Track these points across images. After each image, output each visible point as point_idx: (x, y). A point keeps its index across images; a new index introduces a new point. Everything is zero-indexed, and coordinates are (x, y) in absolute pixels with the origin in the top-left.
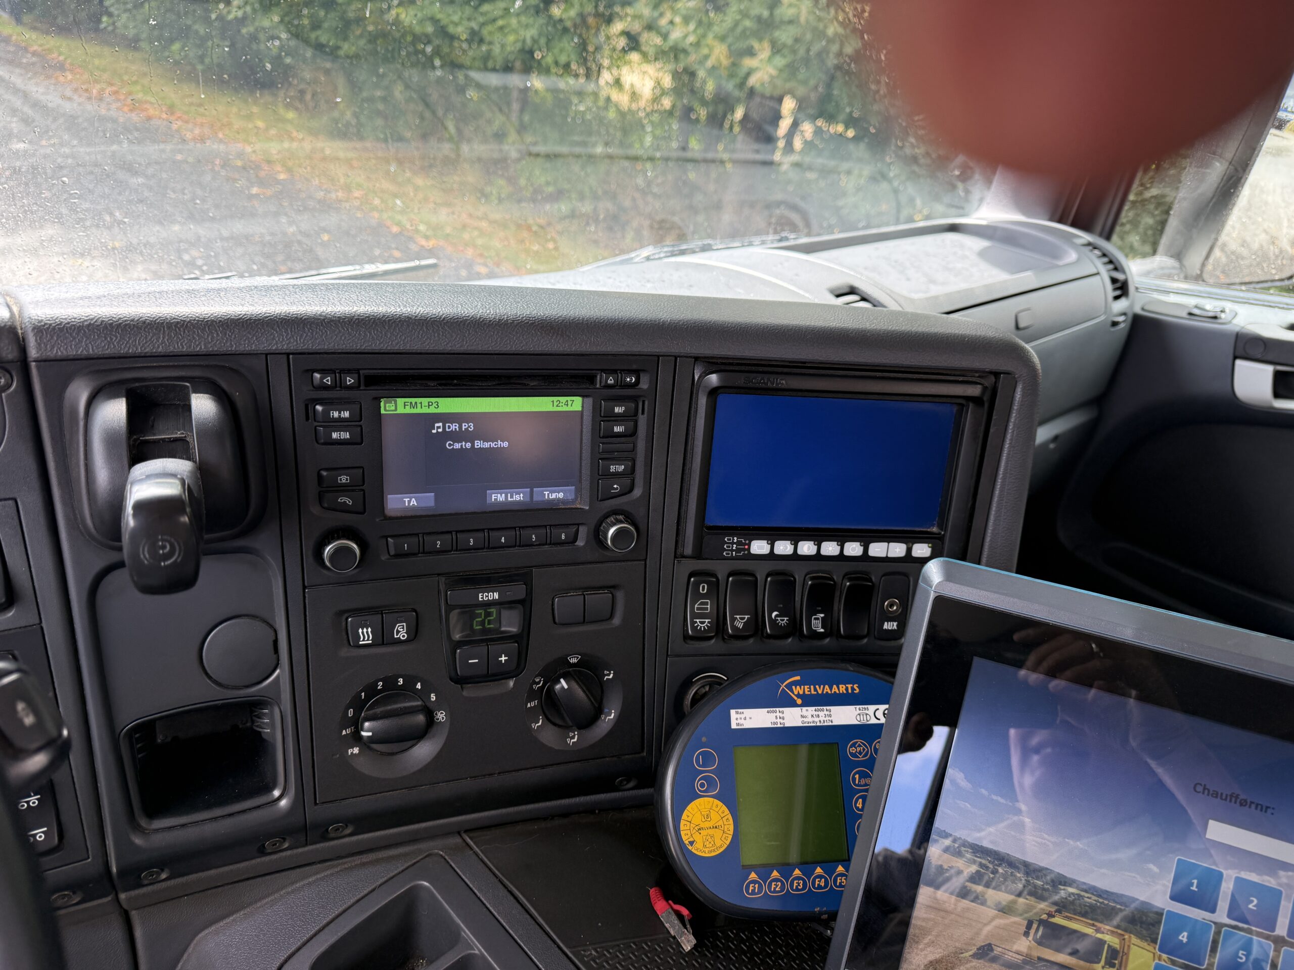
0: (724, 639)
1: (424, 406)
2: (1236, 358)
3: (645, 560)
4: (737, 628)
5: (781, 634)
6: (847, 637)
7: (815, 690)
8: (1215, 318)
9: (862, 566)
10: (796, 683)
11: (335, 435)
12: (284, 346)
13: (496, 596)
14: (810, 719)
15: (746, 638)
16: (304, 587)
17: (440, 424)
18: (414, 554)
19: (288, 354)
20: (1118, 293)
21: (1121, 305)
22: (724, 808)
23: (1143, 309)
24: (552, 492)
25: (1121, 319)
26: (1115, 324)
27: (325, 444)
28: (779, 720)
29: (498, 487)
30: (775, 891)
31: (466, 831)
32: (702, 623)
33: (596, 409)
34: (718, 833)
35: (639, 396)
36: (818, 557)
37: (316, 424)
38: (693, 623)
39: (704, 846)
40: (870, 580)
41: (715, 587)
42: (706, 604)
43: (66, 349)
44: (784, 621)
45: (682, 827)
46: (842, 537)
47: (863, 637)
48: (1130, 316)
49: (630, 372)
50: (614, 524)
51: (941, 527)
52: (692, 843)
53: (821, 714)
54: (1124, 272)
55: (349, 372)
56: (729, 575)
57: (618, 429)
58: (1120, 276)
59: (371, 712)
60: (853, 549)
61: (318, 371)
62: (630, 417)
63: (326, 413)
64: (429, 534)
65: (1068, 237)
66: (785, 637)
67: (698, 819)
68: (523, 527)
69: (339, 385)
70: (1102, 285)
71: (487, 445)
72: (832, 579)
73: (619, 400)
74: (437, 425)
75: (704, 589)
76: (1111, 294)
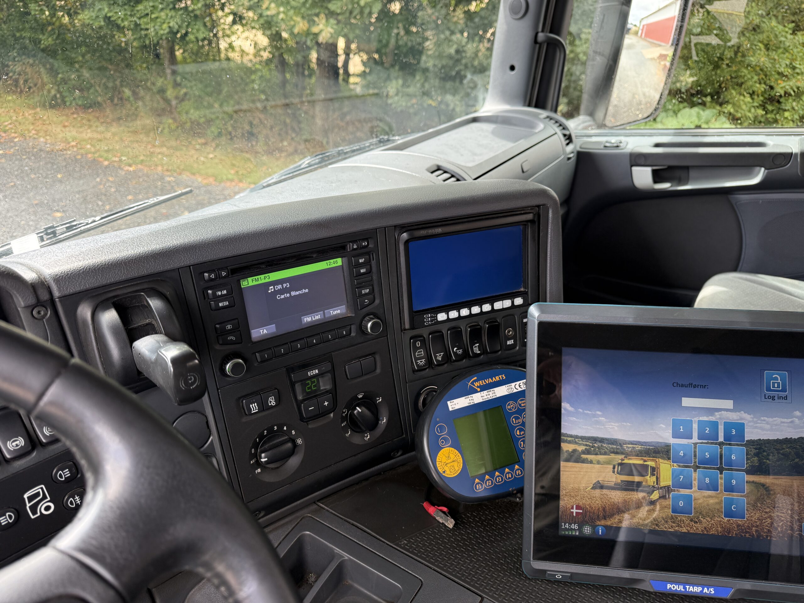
0: (432, 368)
1: (262, 279)
2: (632, 166)
3: (387, 336)
4: (439, 360)
5: (460, 358)
6: (491, 352)
7: (485, 382)
8: (618, 146)
9: (492, 315)
10: (475, 381)
11: (221, 305)
12: (187, 263)
13: (317, 371)
14: (486, 397)
15: (443, 364)
16: (218, 390)
17: (272, 287)
18: (271, 359)
19: (190, 266)
20: (568, 141)
21: (570, 148)
22: (456, 451)
23: (581, 148)
24: (334, 311)
25: (571, 155)
26: (569, 159)
27: (216, 310)
28: (471, 401)
29: (307, 314)
30: (489, 486)
31: (318, 501)
32: (422, 362)
33: (350, 262)
34: (455, 464)
35: (370, 252)
36: (471, 315)
37: (209, 300)
38: (416, 363)
39: (451, 472)
40: (497, 321)
41: (423, 342)
42: (421, 351)
43: (74, 288)
44: (460, 352)
45: (438, 465)
46: (480, 303)
47: (499, 351)
48: (575, 152)
49: (364, 240)
50: (369, 321)
51: (525, 288)
52: (444, 472)
53: (490, 393)
54: (568, 129)
55: (222, 269)
56: (429, 334)
57: (362, 271)
58: (567, 133)
59: (263, 448)
60: (487, 308)
61: (206, 272)
62: (367, 263)
63: (214, 294)
64: (276, 347)
65: (536, 116)
66: (462, 360)
67: (444, 460)
68: (323, 333)
69: (218, 277)
70: (559, 139)
71: (297, 293)
72: (479, 325)
73: (360, 255)
74: (270, 288)
75: (418, 344)
76: (565, 142)
